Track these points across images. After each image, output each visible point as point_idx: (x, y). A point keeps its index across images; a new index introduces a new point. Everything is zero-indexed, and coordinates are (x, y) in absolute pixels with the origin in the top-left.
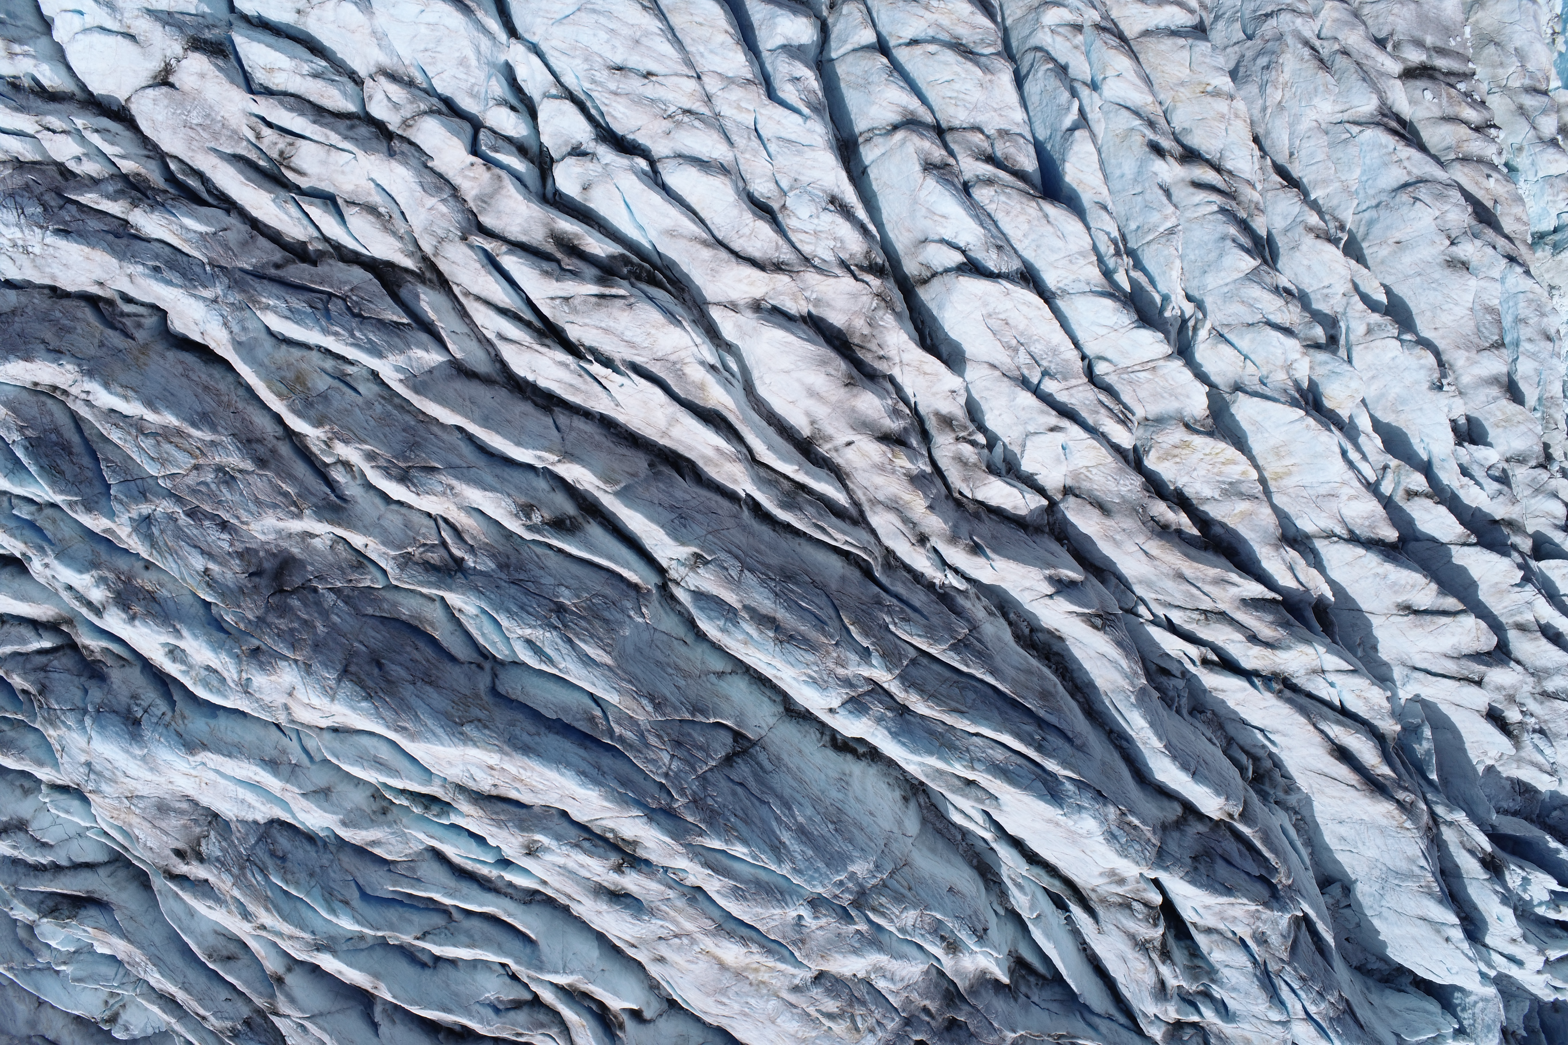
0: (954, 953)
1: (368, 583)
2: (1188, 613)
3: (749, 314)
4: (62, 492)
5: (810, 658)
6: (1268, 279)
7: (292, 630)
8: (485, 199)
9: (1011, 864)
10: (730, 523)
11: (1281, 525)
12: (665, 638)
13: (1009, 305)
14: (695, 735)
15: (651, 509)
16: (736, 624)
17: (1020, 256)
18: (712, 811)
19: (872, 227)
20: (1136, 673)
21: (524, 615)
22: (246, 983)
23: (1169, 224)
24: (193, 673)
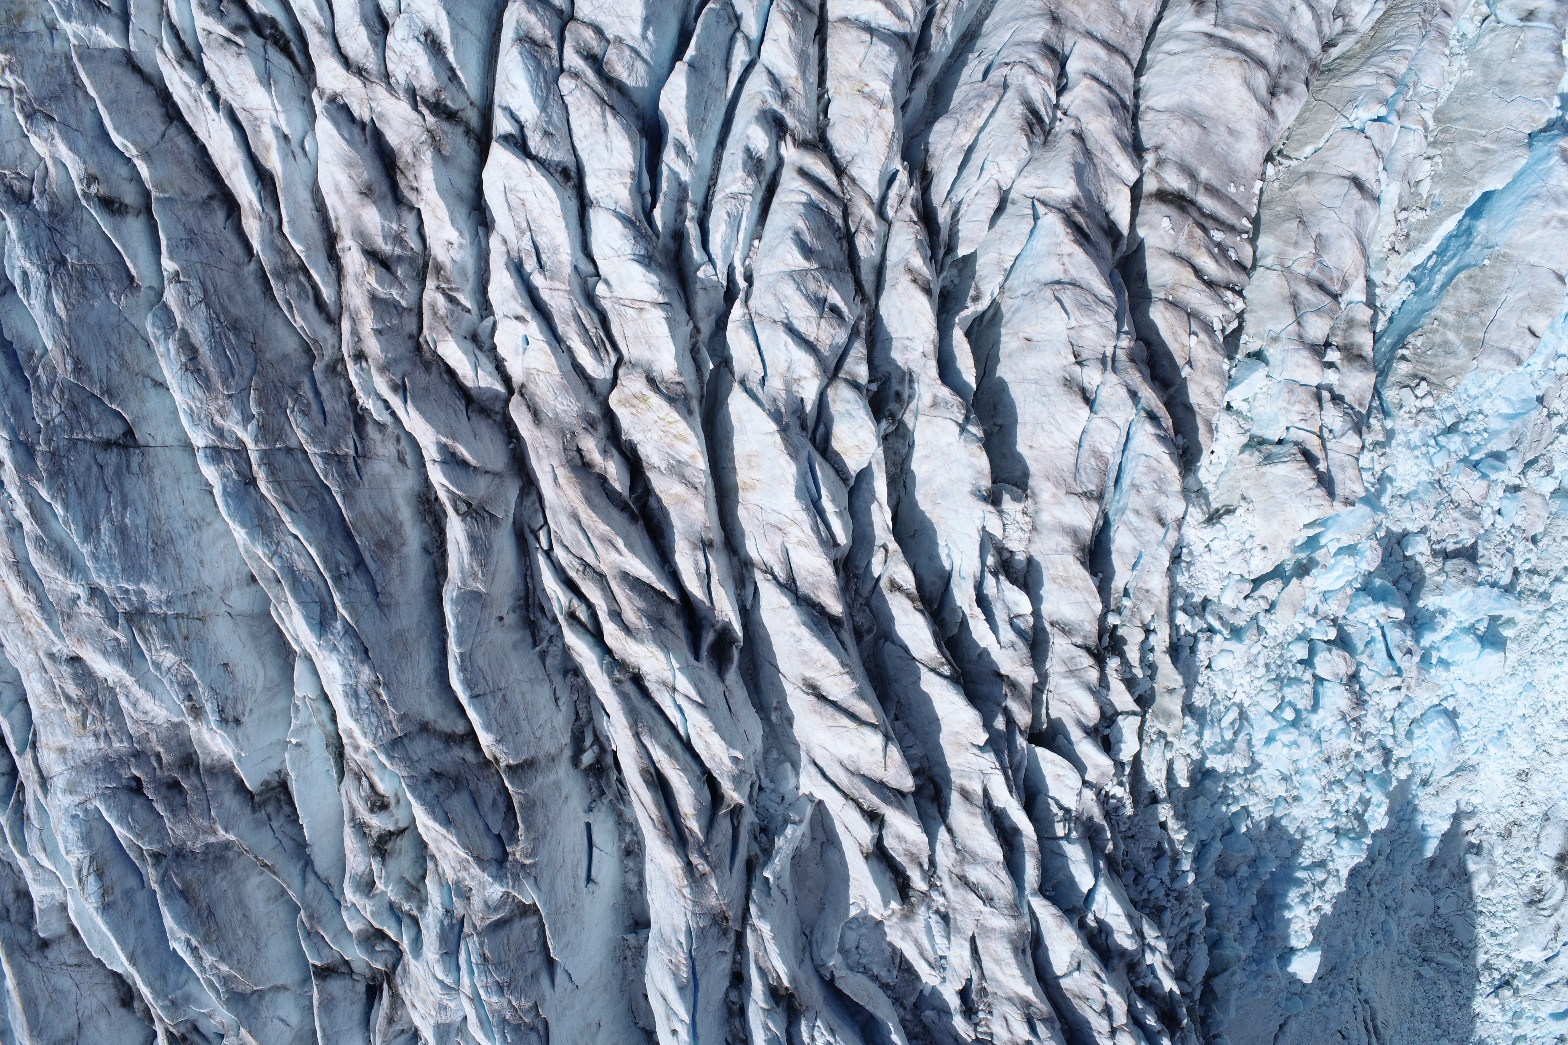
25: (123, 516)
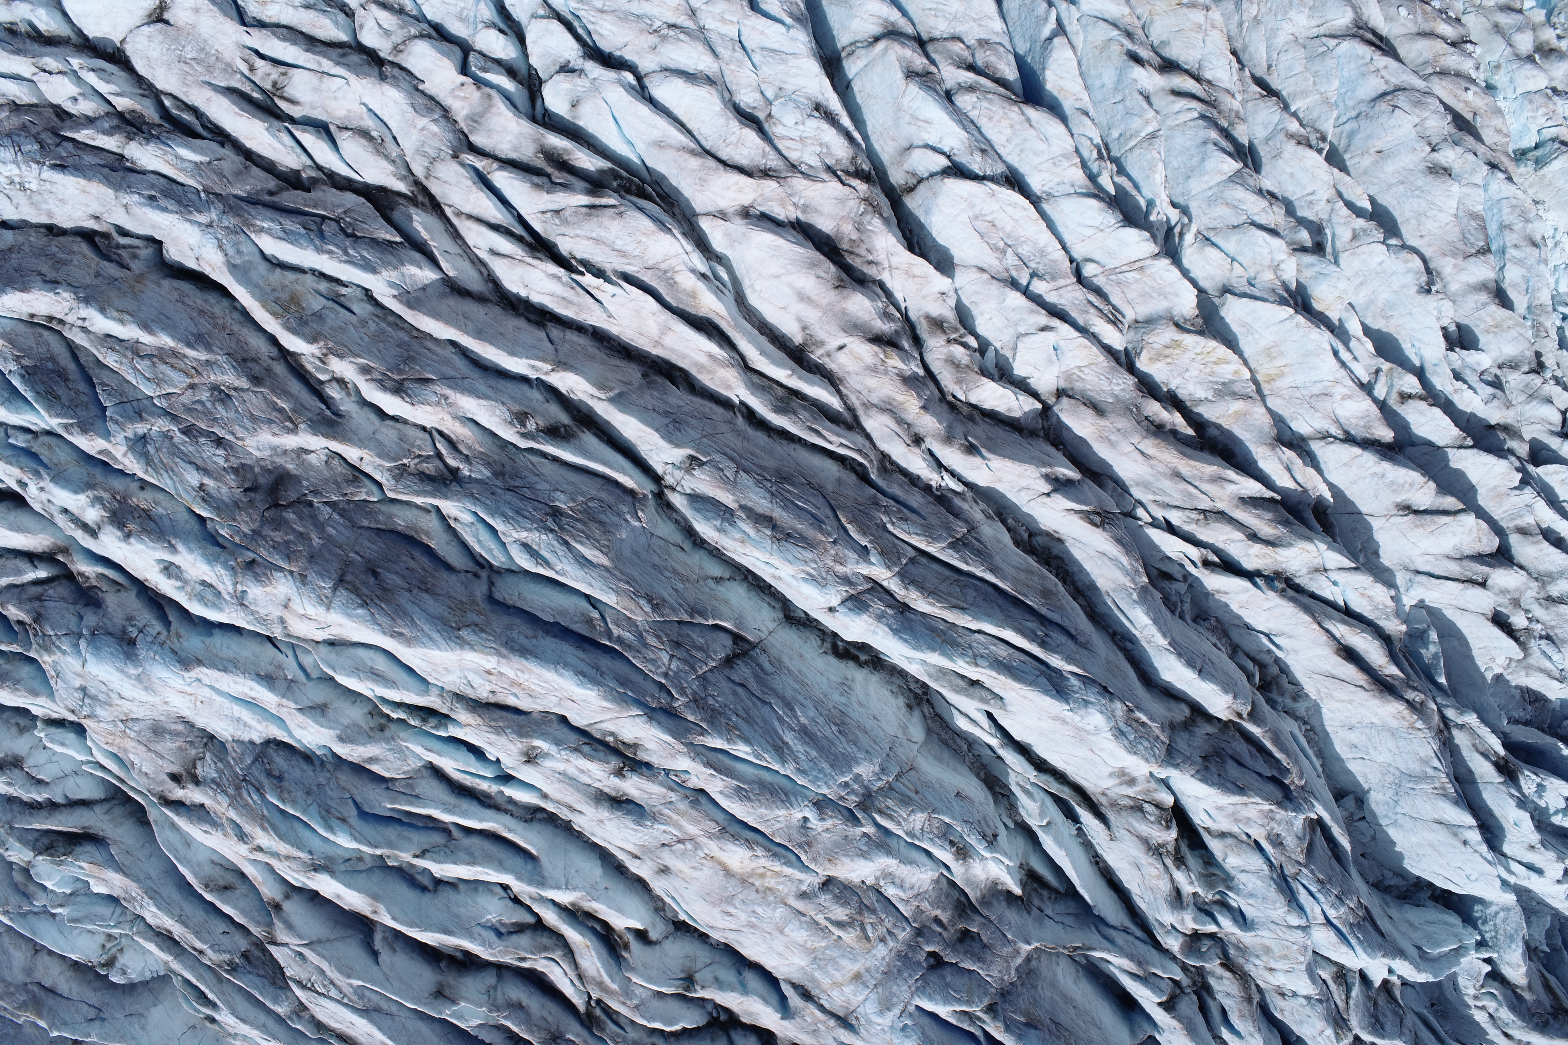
0: (964, 859)
1: (363, 497)
2: (1187, 513)
3: (738, 221)
4: (58, 415)
5: (808, 555)
6: (1251, 181)
7: (287, 542)
8: (475, 119)
9: (1018, 770)
10: (724, 428)
11: (1275, 425)
12: (662, 543)
13: (995, 206)
14: (694, 636)
15: (645, 414)
16: (733, 524)
17: (1004, 162)
18: (713, 710)
19: (857, 135)
20: (1137, 571)
21: (520, 519)
22: (243, 912)
23: (1150, 129)
24: (188, 589)
25: (796, 717)
